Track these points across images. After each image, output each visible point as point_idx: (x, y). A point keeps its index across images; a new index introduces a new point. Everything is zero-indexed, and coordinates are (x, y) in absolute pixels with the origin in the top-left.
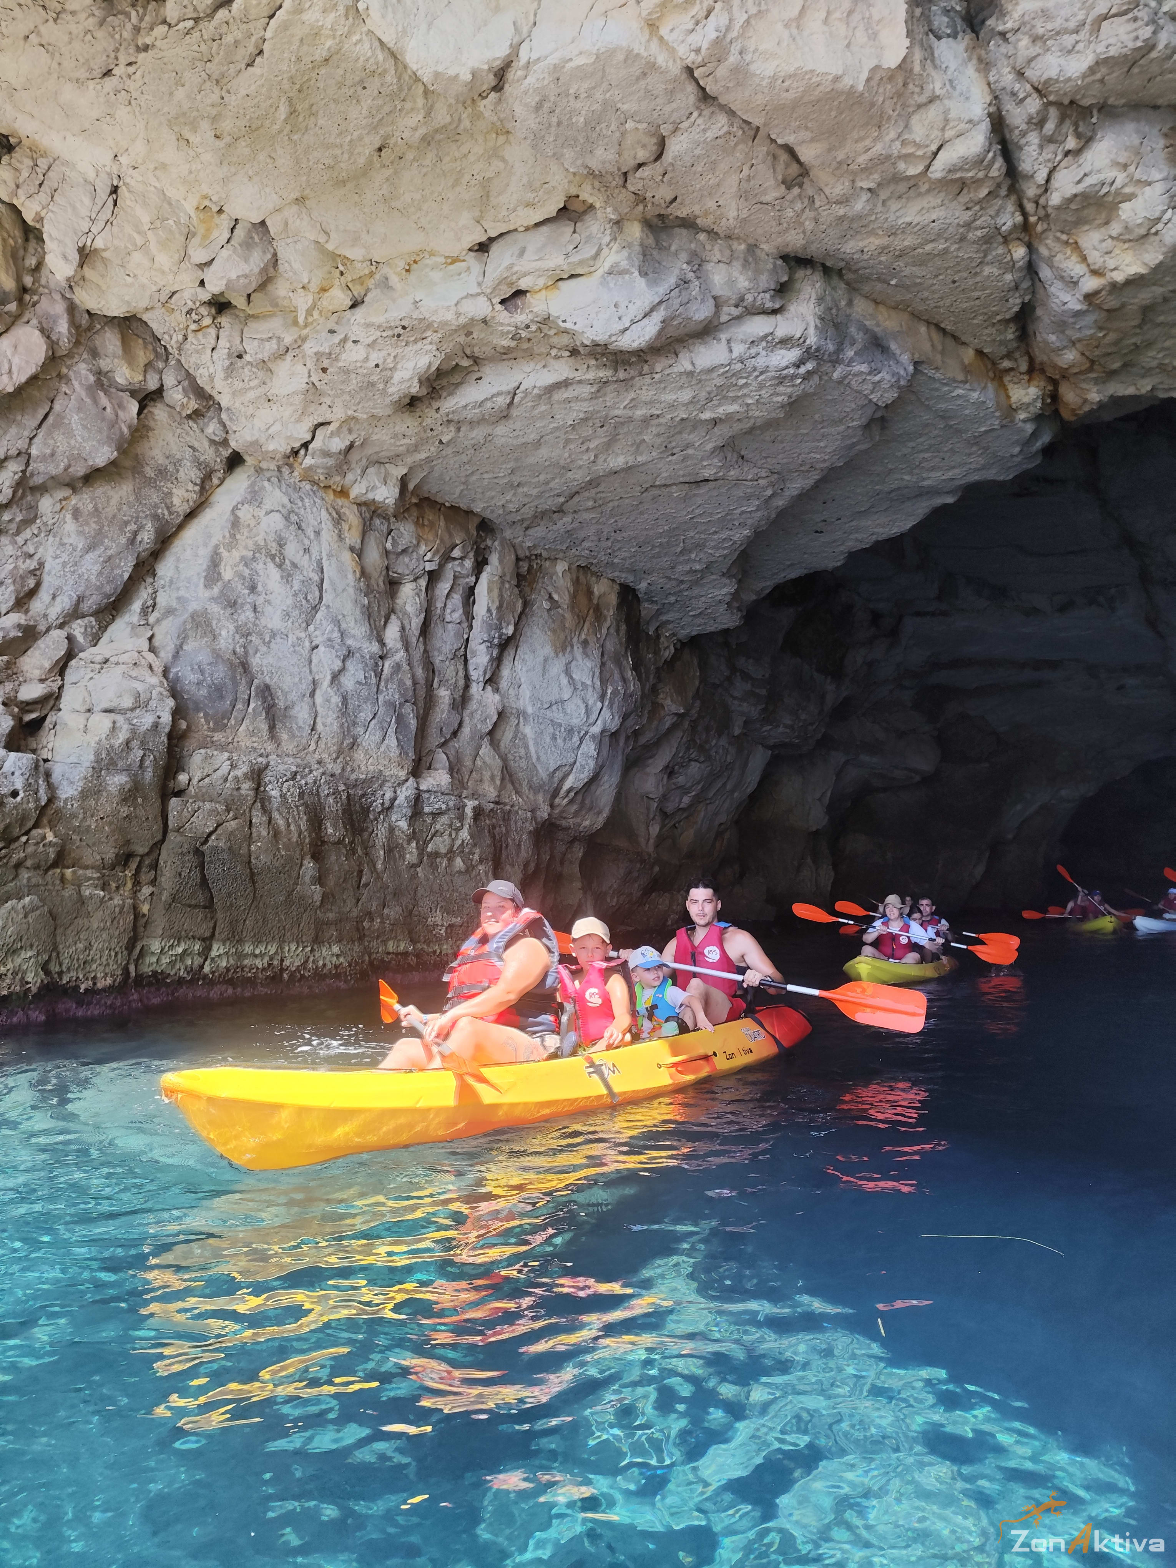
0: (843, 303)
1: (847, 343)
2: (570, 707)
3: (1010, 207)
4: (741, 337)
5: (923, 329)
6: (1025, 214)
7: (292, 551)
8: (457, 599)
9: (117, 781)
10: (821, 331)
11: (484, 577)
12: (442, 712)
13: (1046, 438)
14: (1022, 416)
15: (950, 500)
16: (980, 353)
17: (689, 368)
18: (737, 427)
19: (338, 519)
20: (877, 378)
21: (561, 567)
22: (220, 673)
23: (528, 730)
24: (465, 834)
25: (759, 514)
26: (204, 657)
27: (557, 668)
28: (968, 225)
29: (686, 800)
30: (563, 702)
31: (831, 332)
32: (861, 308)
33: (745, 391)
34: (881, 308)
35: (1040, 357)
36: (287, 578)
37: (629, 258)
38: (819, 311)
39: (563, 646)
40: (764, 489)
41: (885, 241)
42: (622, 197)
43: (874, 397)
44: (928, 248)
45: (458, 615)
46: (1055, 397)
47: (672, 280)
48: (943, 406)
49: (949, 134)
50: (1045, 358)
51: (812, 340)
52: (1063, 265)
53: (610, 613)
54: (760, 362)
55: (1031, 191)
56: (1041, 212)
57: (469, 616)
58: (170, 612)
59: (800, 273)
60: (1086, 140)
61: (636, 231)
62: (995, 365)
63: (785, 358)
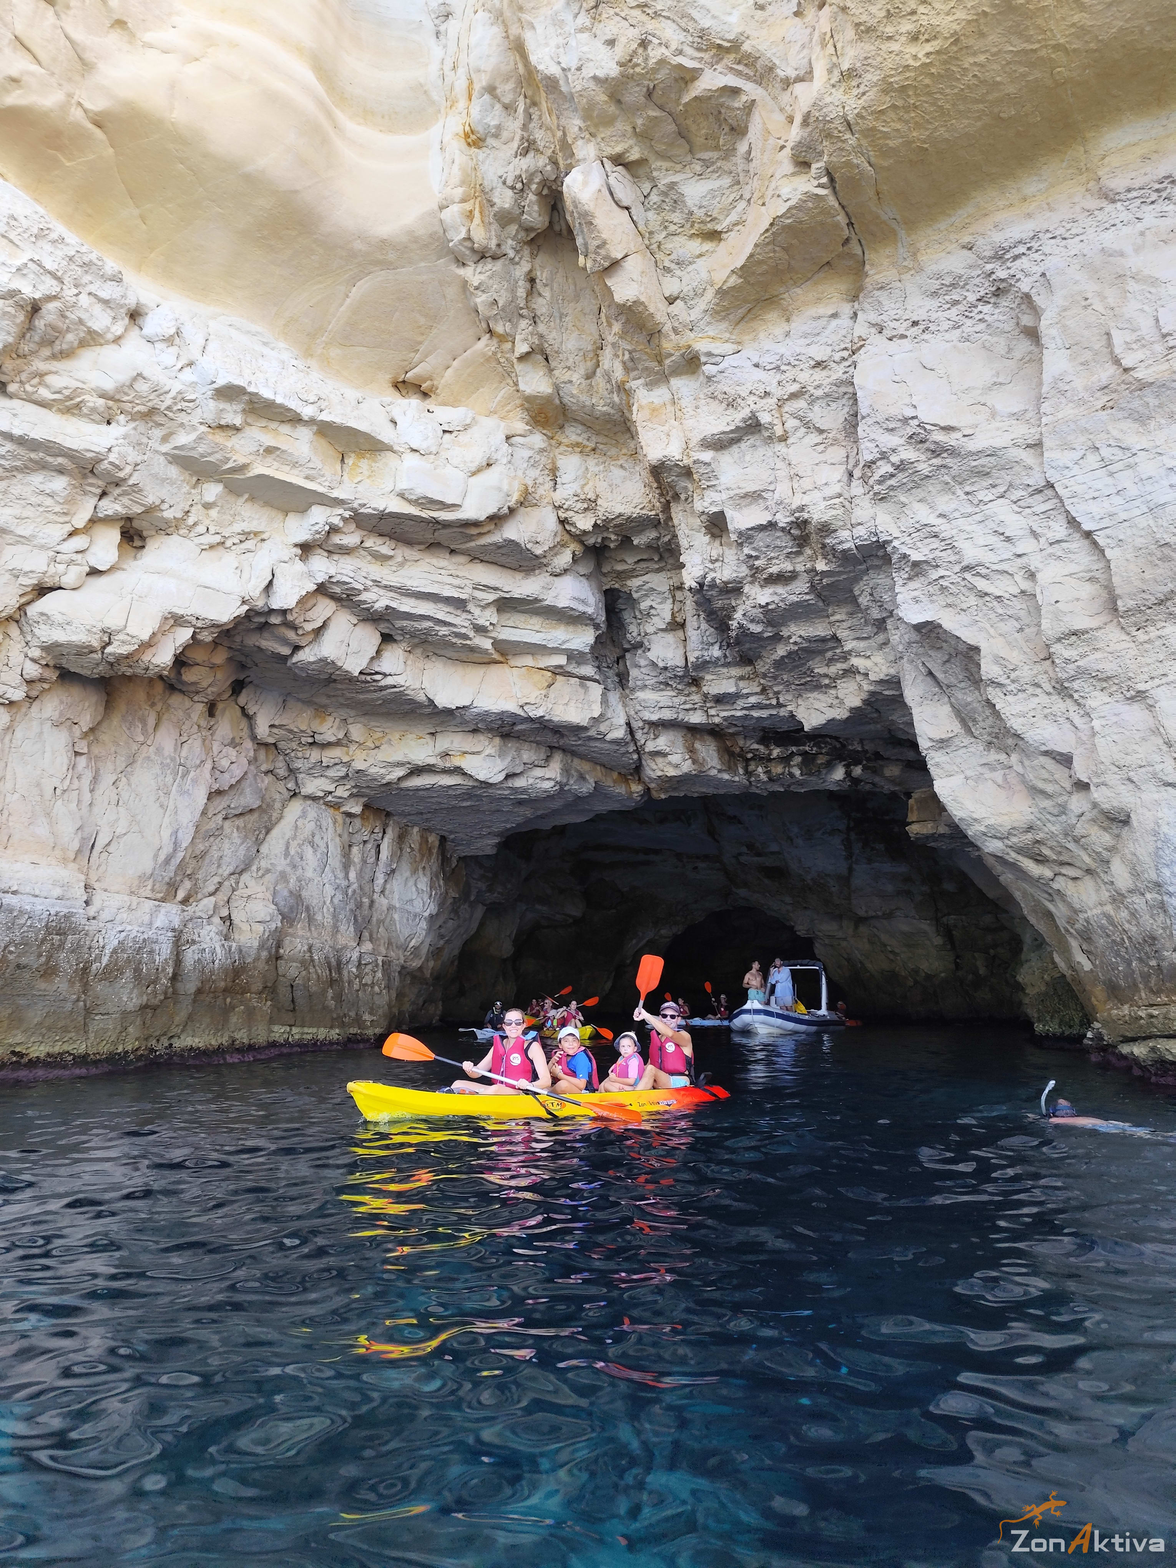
0: (570, 761)
1: (571, 777)
2: (415, 903)
3: (631, 747)
4: (532, 776)
5: (599, 768)
6: (636, 748)
7: (317, 839)
8: (373, 851)
9: (264, 954)
11: (386, 840)
12: (366, 911)
14: (636, 795)
15: (603, 813)
16: (620, 774)
17: (511, 786)
18: (522, 800)
19: (335, 822)
20: (583, 789)
21: (416, 829)
22: (292, 901)
23: (396, 916)
24: (379, 975)
25: (523, 820)
26: (286, 893)
27: (411, 883)
28: (619, 750)
29: (442, 942)
30: (411, 900)
31: (565, 774)
32: (576, 761)
33: (532, 792)
34: (581, 762)
35: (644, 781)
36: (315, 851)
37: (495, 752)
38: (561, 765)
39: (414, 871)
40: (528, 814)
41: (587, 748)
42: (495, 732)
43: (580, 795)
44: (601, 751)
45: (373, 860)
47: (510, 758)
48: (605, 792)
49: (613, 728)
51: (559, 778)
52: (651, 765)
53: (435, 851)
54: (540, 785)
55: (639, 744)
56: (643, 750)
57: (378, 859)
58: (268, 871)
59: (554, 751)
60: (656, 737)
61: (497, 740)
62: (624, 778)
63: (547, 785)
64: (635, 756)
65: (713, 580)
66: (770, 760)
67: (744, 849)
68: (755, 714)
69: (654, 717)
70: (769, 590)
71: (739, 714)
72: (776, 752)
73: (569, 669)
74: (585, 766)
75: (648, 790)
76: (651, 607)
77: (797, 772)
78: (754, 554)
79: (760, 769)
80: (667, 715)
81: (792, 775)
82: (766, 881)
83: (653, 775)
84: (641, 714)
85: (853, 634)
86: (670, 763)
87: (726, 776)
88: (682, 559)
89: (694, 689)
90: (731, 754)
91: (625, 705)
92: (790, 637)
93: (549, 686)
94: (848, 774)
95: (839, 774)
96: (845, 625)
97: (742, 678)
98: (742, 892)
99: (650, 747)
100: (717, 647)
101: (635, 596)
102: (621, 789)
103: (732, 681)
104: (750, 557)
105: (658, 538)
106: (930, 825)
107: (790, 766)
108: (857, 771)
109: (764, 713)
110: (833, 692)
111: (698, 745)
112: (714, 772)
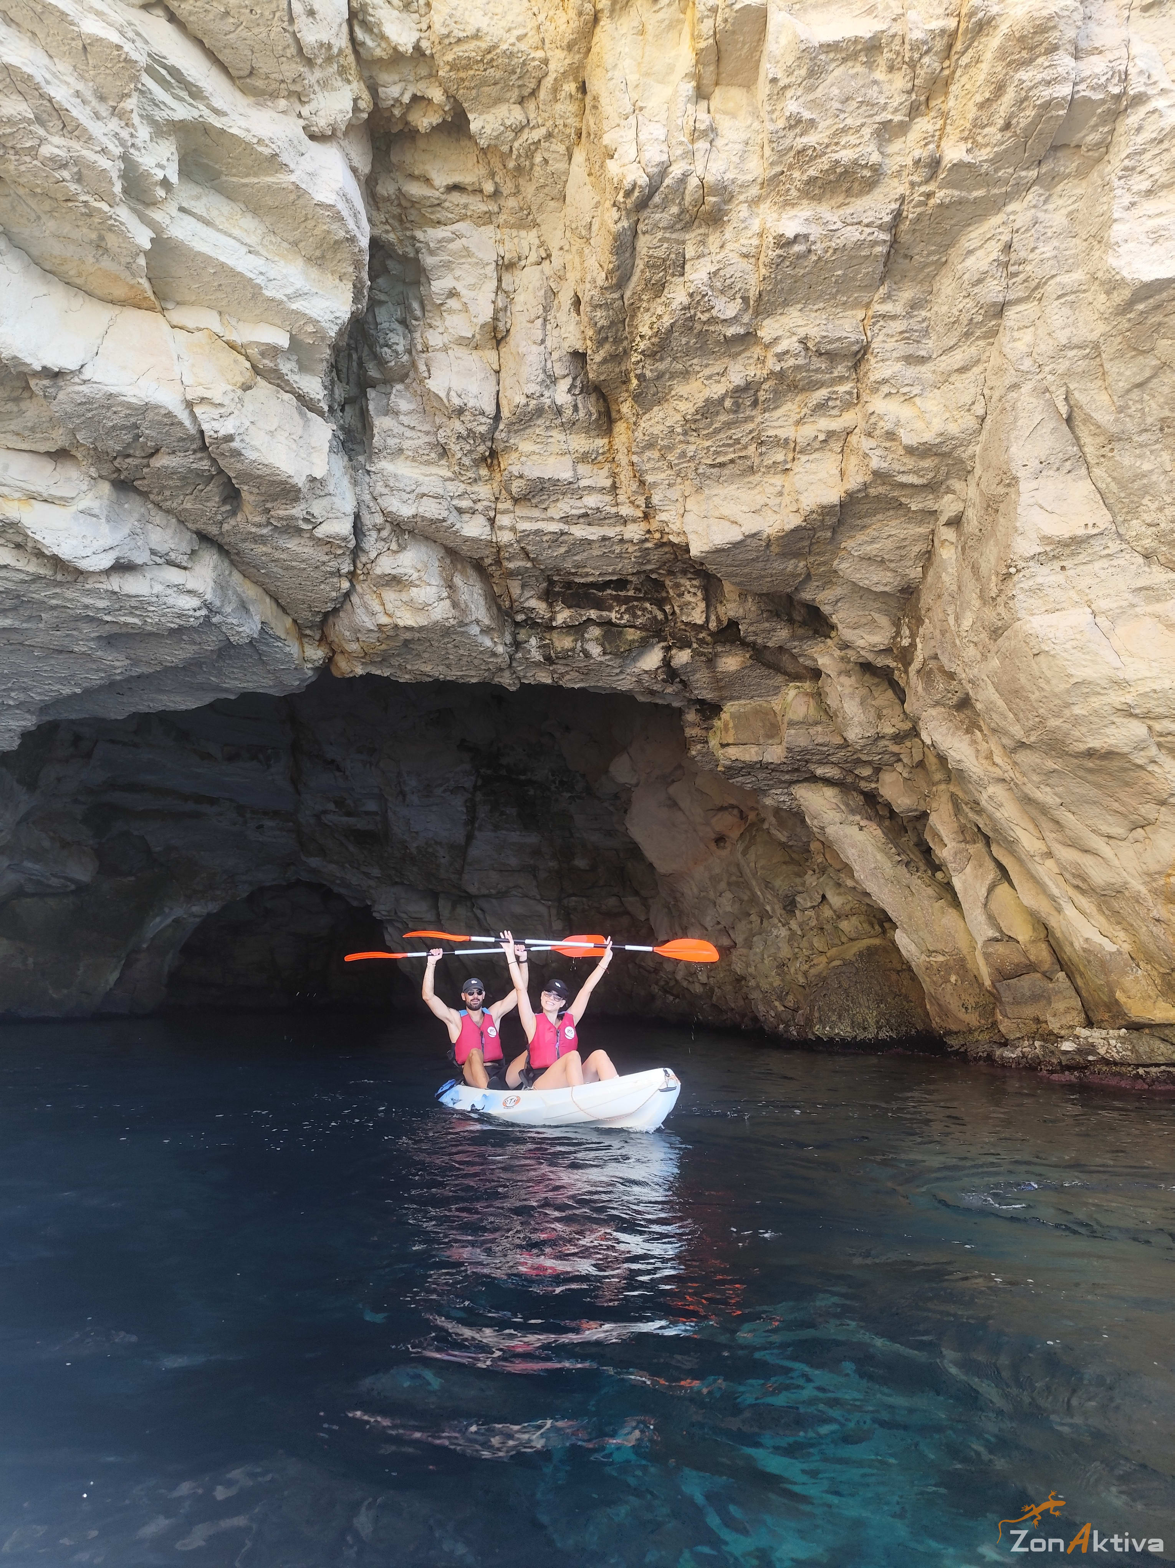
0: (227, 572)
1: (226, 601)
3: (348, 561)
4: (160, 580)
5: (268, 600)
6: (355, 566)
10: (214, 591)
13: (314, 679)
14: (310, 666)
15: (232, 697)
16: (295, 621)
17: (117, 589)
18: (124, 630)
20: (240, 630)
25: (98, 682)
28: (324, 563)
31: (219, 591)
32: (236, 577)
33: (150, 614)
34: (247, 581)
35: (332, 637)
37: (100, 508)
38: (213, 575)
40: (115, 668)
41: (269, 550)
42: (106, 466)
43: (232, 639)
44: (294, 564)
46: (331, 659)
47: (126, 531)
48: (265, 648)
49: (330, 515)
50: (336, 640)
51: (209, 597)
52: (370, 602)
54: (170, 601)
55: (364, 559)
56: (366, 571)
59: (204, 546)
60: (402, 548)
61: (106, 488)
62: (300, 630)
63: (188, 603)
64: (345, 585)
65: (683, 179)
66: (549, 628)
67: (331, 806)
68: (579, 531)
69: (406, 511)
70: (805, 210)
71: (554, 527)
72: (563, 616)
73: (286, 367)
74: (250, 591)
75: (330, 660)
76: (453, 294)
77: (595, 650)
78: (807, 115)
79: (533, 641)
80: (431, 509)
81: (587, 655)
82: (352, 848)
83: (370, 623)
84: (384, 502)
85: (904, 349)
86: (410, 604)
87: (488, 643)
88: (607, 139)
89: (484, 472)
90: (499, 608)
91: (355, 483)
92: (777, 339)
93: (246, 388)
94: (666, 662)
95: (652, 660)
96: (897, 326)
97: (585, 458)
98: (314, 862)
99: (385, 565)
100: (565, 384)
101: (429, 261)
102: (293, 648)
103: (568, 460)
104: (796, 123)
105: (518, 130)
106: (754, 749)
107: (584, 640)
108: (682, 657)
109: (593, 533)
110: (777, 480)
111: (458, 580)
112: (475, 630)
